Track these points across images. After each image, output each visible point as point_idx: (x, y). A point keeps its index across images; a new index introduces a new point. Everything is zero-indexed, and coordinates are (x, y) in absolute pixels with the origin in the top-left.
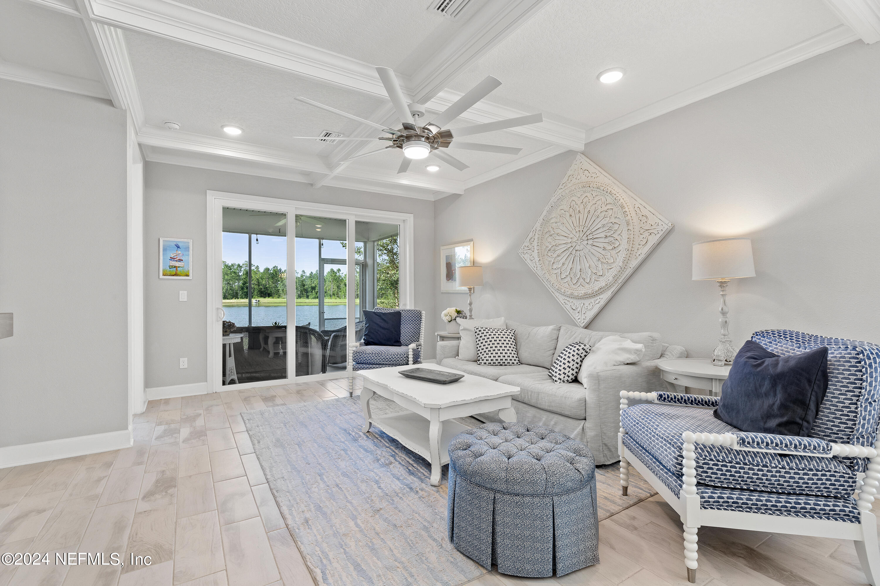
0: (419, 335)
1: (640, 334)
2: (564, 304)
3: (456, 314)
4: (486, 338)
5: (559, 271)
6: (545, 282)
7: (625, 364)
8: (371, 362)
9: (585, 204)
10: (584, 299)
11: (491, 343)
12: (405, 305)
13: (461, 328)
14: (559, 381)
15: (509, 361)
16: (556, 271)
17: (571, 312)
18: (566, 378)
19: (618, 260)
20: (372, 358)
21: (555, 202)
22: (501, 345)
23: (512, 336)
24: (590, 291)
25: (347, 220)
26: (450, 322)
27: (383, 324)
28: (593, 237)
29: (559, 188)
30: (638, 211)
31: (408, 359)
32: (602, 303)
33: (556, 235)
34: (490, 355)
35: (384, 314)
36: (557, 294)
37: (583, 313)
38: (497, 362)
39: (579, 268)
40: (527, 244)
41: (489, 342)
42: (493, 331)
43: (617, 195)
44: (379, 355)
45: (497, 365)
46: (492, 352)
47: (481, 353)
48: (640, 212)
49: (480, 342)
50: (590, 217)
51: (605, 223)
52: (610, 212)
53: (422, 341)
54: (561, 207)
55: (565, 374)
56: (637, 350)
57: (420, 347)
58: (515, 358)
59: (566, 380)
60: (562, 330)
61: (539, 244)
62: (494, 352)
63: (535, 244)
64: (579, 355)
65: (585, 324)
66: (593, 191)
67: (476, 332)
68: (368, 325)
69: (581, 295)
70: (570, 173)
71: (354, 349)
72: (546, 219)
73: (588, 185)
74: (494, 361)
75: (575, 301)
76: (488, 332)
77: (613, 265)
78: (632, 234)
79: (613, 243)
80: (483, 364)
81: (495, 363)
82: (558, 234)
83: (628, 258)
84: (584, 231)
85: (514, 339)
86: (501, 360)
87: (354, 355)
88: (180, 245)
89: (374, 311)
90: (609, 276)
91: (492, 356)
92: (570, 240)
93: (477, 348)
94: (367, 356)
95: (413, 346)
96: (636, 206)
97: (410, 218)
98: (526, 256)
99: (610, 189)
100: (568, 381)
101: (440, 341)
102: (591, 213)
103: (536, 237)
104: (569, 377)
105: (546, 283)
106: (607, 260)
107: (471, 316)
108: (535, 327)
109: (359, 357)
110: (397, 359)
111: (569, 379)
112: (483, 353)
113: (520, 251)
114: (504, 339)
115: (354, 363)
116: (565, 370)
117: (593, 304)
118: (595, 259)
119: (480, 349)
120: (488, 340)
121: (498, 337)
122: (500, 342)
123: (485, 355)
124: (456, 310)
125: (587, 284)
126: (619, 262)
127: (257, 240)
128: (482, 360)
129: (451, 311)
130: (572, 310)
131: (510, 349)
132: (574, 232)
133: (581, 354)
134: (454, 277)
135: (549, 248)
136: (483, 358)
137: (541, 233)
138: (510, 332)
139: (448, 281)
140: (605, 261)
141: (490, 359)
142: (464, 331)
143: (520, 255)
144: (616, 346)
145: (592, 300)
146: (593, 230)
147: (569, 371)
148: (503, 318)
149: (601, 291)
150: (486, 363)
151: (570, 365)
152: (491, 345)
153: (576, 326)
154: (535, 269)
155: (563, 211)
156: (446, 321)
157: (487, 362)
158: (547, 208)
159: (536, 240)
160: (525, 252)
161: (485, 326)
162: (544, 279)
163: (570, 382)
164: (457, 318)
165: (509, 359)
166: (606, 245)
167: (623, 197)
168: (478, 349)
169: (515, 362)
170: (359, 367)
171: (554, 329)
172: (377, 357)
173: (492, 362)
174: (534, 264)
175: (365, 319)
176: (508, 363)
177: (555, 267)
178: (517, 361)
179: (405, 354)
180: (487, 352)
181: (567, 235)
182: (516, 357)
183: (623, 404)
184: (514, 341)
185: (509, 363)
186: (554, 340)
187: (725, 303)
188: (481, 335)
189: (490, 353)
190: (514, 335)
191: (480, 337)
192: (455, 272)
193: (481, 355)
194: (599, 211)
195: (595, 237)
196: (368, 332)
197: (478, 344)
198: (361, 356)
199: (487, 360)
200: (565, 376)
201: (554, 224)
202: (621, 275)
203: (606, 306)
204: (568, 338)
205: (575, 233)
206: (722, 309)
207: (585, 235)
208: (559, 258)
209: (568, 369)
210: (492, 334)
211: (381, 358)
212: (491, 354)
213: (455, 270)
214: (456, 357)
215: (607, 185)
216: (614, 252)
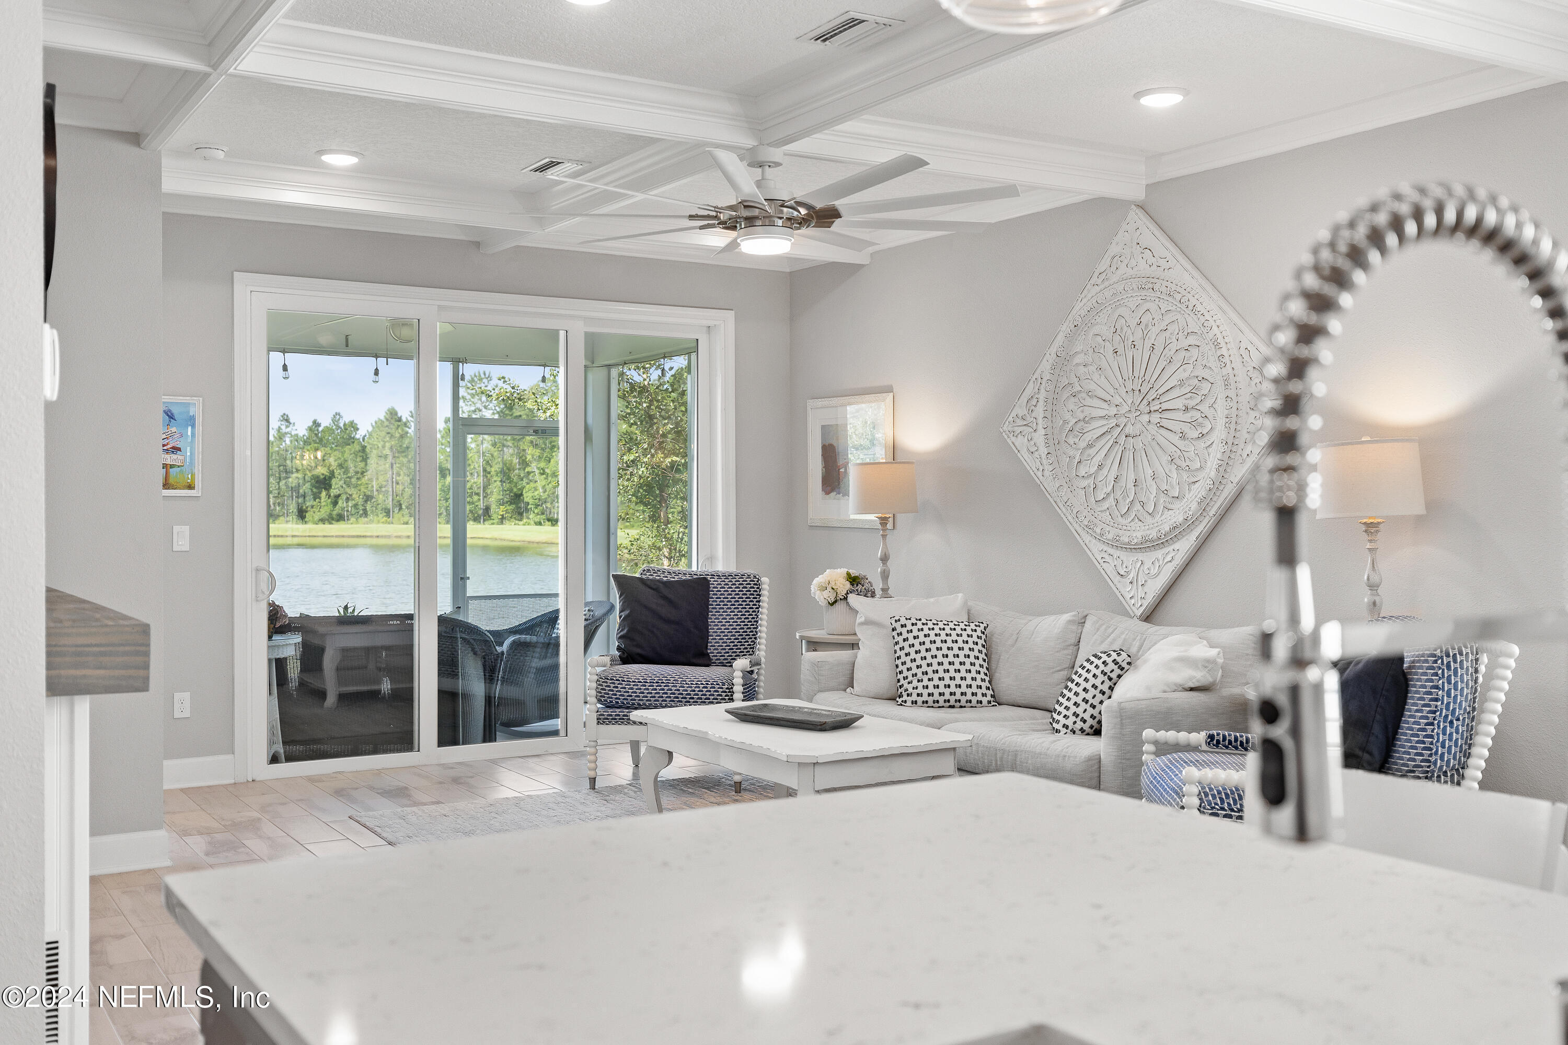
0: (755, 638)
1: (1236, 630)
2: (1101, 561)
3: (848, 586)
4: (916, 642)
5: (1090, 481)
6: (1061, 506)
7: (1186, 690)
8: (641, 703)
9: (1145, 329)
10: (1143, 550)
11: (928, 655)
12: (711, 559)
13: (860, 619)
14: (1064, 730)
15: (969, 697)
16: (1085, 483)
17: (1116, 581)
18: (1080, 724)
19: (1209, 464)
20: (643, 693)
21: (1082, 316)
22: (951, 658)
23: (978, 637)
24: (1153, 534)
25: (562, 334)
26: (832, 604)
27: (665, 611)
28: (1160, 406)
29: (1092, 282)
30: (1246, 358)
31: (732, 695)
32: (1179, 560)
33: (1084, 395)
34: (926, 682)
35: (668, 584)
36: (1087, 538)
37: (1140, 583)
38: (941, 699)
39: (1132, 477)
40: (1020, 411)
41: (923, 653)
42: (935, 627)
43: (1207, 316)
44: (660, 686)
45: (943, 707)
46: (931, 675)
47: (905, 678)
48: (1249, 360)
49: (902, 653)
50: (1154, 359)
51: (1185, 375)
52: (1194, 352)
53: (762, 652)
54: (1096, 330)
55: (1076, 715)
56: (1208, 661)
57: (755, 669)
58: (984, 690)
59: (1080, 728)
60: (1088, 625)
61: (1048, 415)
62: (936, 676)
63: (1039, 411)
64: (1105, 674)
65: (1144, 610)
66: (1161, 301)
67: (894, 630)
68: (627, 612)
69: (1136, 541)
70: (1114, 249)
71: (599, 669)
72: (1064, 353)
73: (1151, 286)
74: (936, 697)
75: (1123, 555)
76: (922, 630)
77: (1200, 475)
78: (1234, 409)
79: (1201, 425)
80: (910, 704)
81: (938, 702)
82: (1090, 394)
83: (1226, 459)
84: (1144, 391)
85: (983, 646)
86: (951, 694)
87: (600, 685)
88: (175, 411)
89: (637, 575)
90: (1190, 503)
91: (931, 684)
92: (1113, 411)
93: (897, 666)
94: (632, 689)
95: (741, 663)
96: (1243, 346)
97: (725, 322)
98: (1020, 442)
99: (1193, 301)
100: (1082, 730)
101: (808, 650)
102: (1158, 351)
103: (1042, 396)
104: (1085, 721)
105: (1064, 510)
106: (1188, 463)
107: (885, 590)
108: (1030, 618)
109: (613, 691)
110: (705, 695)
111: (1086, 727)
112: (910, 678)
113: (1005, 428)
114: (960, 644)
115: (599, 706)
116: (1077, 707)
117: (1161, 562)
118: (1165, 459)
119: (904, 668)
120: (923, 648)
121: (946, 642)
122: (950, 653)
123: (915, 683)
124: (848, 574)
125: (1148, 517)
126: (1211, 471)
127: (285, 368)
128: (908, 695)
129: (836, 576)
130: (1118, 577)
131: (973, 669)
132: (1123, 391)
133: (1111, 672)
134: (842, 485)
135: (1071, 424)
136: (910, 690)
137: (1052, 387)
138: (974, 628)
139: (827, 493)
140: (1184, 465)
141: (925, 692)
142: (865, 627)
143: (1006, 437)
144: (1175, 653)
145: (1159, 554)
146: (1161, 391)
147: (1086, 710)
148: (960, 595)
149: (1176, 533)
150: (916, 701)
151: (1089, 696)
152: (929, 660)
153: (1126, 614)
154: (1039, 474)
155: (1099, 339)
156: (823, 603)
157: (920, 700)
158: (1066, 328)
159: (1041, 403)
160: (1018, 430)
161: (915, 615)
162: (1058, 501)
163: (1088, 734)
164: (850, 596)
165: (969, 691)
166: (1186, 428)
167: (1218, 323)
168: (898, 670)
169: (985, 700)
170: (611, 715)
171: (1070, 622)
172: (656, 690)
173: (930, 699)
174: (1038, 461)
175: (620, 597)
176: (967, 702)
177: (1082, 472)
178: (989, 698)
179: (724, 684)
180: (920, 676)
181: (1108, 397)
182: (988, 688)
183: (1147, 753)
184: (984, 651)
185: (970, 701)
186: (1071, 647)
187: (1373, 567)
188: (905, 635)
189: (925, 678)
190: (984, 637)
191: (904, 640)
192: (846, 472)
193: (905, 683)
194: (1173, 347)
195: (1164, 406)
196: (628, 631)
197: (899, 658)
198: (617, 687)
199: (918, 695)
200: (1076, 720)
201: (1082, 369)
202: (1214, 499)
203: (1188, 566)
204: (1098, 642)
205: (1124, 394)
206: (1368, 579)
207: (1145, 402)
208: (1092, 451)
209: (1083, 704)
210: (932, 633)
211: (667, 693)
212: (929, 680)
213: (846, 466)
214: (848, 690)
215: (1188, 290)
216: (1202, 444)
